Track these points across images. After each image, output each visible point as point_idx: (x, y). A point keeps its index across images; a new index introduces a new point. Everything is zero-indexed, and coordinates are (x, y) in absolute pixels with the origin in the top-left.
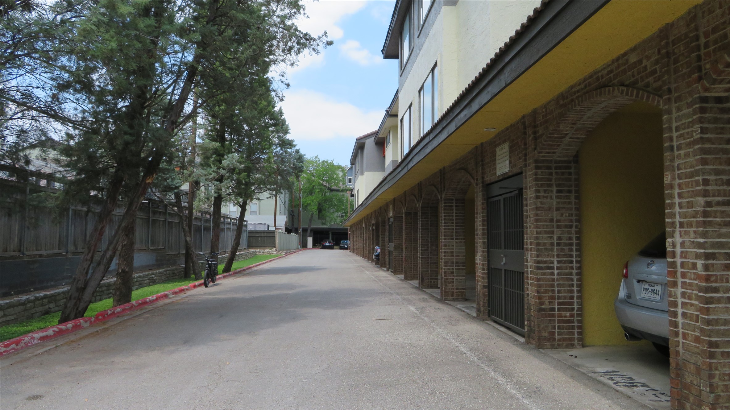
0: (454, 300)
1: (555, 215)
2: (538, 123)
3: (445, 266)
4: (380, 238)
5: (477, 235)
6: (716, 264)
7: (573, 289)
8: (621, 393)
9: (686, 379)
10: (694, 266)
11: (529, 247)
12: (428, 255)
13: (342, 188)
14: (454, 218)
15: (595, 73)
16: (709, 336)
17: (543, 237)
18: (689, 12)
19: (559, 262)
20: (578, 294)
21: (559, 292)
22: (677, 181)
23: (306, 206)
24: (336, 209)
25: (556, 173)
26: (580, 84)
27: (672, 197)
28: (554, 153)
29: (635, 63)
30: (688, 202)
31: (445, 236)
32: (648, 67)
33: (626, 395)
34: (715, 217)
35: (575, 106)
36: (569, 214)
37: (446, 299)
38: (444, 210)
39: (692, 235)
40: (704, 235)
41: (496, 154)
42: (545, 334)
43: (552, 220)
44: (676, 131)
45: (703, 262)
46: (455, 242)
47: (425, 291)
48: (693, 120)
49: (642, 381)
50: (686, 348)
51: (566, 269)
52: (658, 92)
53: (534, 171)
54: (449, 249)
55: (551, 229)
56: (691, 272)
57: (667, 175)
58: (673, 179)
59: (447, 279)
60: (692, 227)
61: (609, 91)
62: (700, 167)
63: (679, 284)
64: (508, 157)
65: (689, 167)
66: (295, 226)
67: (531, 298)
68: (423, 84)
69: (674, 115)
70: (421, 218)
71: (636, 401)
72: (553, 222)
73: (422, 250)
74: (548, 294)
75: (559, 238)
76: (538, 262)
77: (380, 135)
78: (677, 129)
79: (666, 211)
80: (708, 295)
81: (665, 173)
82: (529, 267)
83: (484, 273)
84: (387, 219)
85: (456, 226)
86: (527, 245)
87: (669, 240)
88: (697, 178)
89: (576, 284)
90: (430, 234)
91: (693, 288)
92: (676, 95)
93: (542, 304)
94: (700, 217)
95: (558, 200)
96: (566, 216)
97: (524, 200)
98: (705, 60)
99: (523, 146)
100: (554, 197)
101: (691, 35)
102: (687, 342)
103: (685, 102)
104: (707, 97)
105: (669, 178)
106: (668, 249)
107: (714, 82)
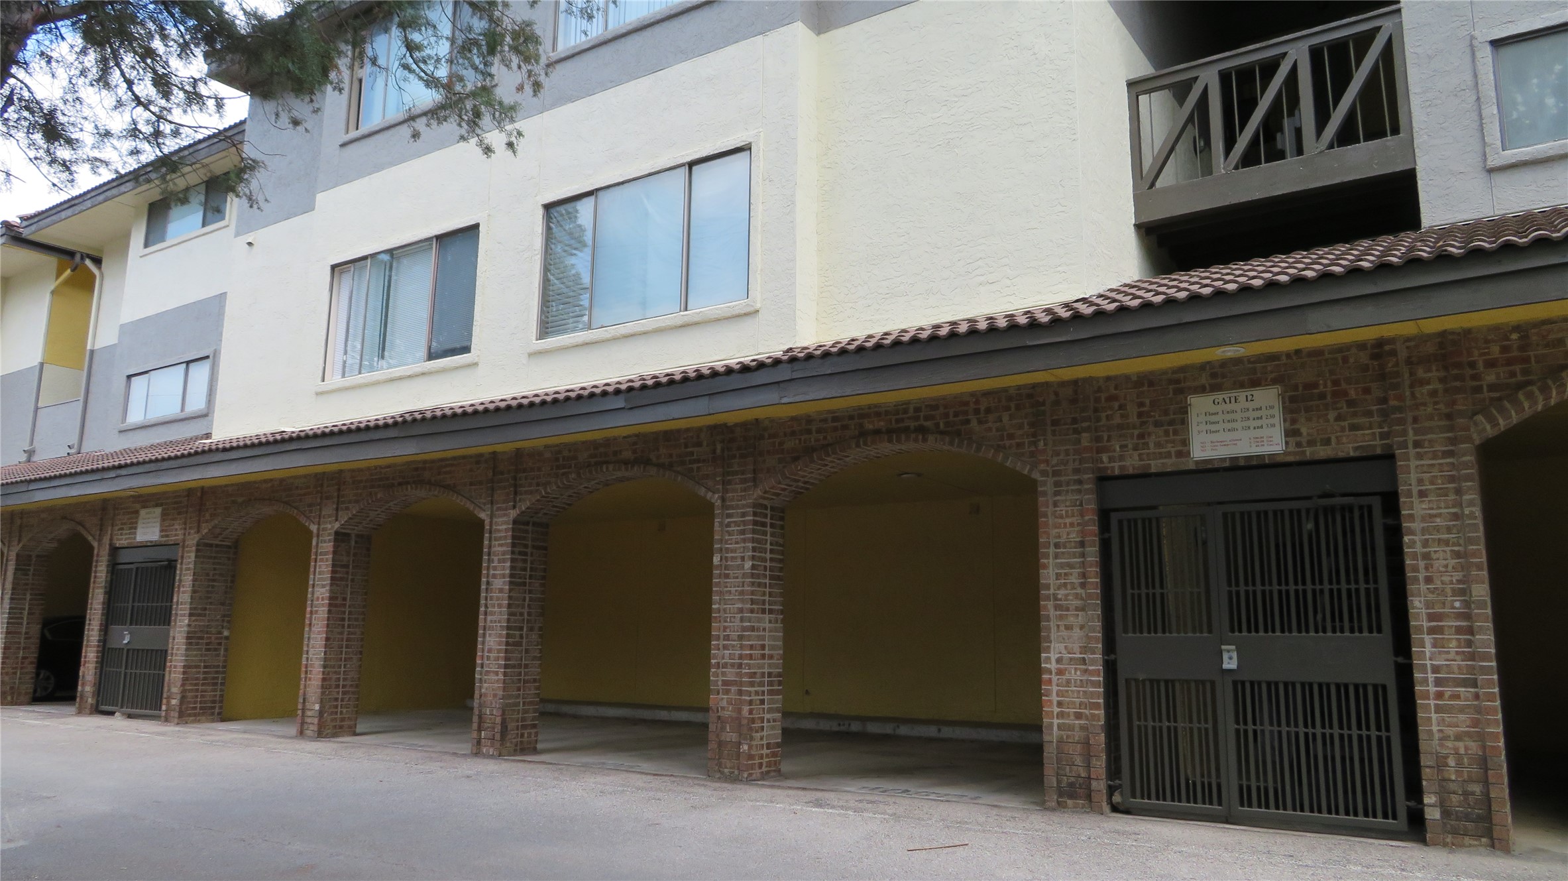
0: (763, 777)
3: (751, 685)
11: (1426, 624)
12: (522, 659)
31: (752, 602)
37: (750, 777)
38: (753, 531)
41: (1184, 408)
64: (1275, 421)
68: (598, 190)
86: (1420, 620)
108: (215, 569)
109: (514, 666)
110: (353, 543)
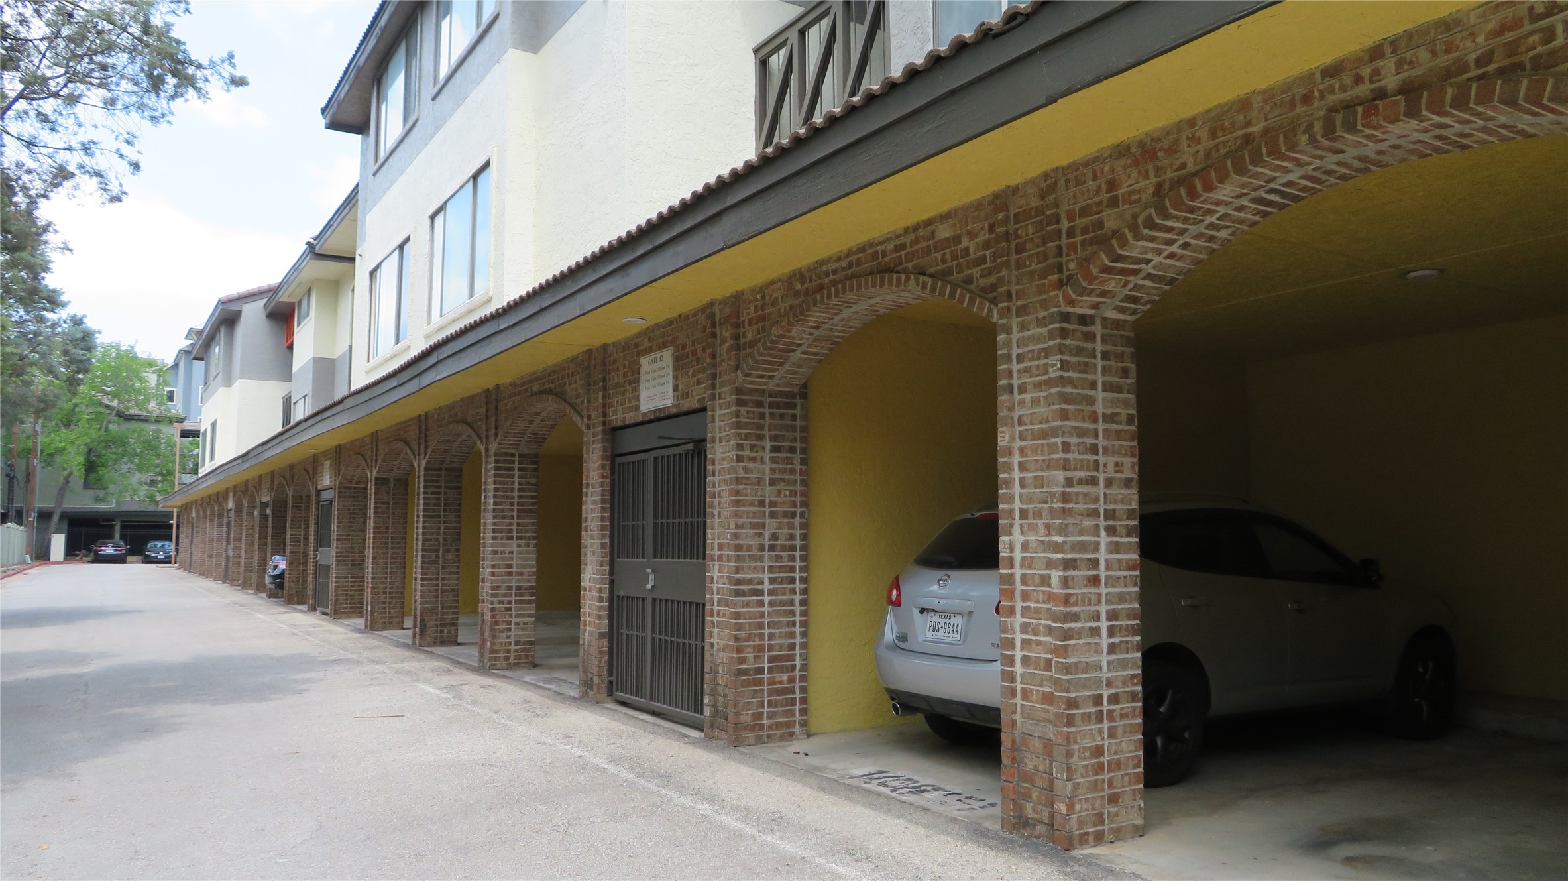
0: (509, 667)
1: (768, 493)
2: (745, 318)
3: (493, 595)
4: (288, 536)
5: (586, 531)
6: (1077, 576)
7: (794, 629)
8: (911, 804)
9: (1026, 764)
10: (1045, 581)
11: (717, 553)
12: (438, 574)
13: (155, 414)
14: (516, 494)
15: (871, 244)
16: (1067, 692)
17: (746, 533)
18: (1046, 176)
19: (772, 581)
20: (802, 638)
21: (771, 637)
22: (1018, 444)
23: (51, 455)
24: (136, 465)
25: (771, 414)
26: (839, 259)
27: (1009, 467)
28: (771, 377)
29: (948, 239)
30: (1036, 478)
31: (494, 531)
32: (971, 250)
33: (920, 807)
34: (1076, 503)
35: (829, 298)
36: (791, 491)
37: (493, 666)
38: (495, 475)
39: (1042, 530)
40: (1063, 530)
41: (639, 368)
42: (746, 718)
43: (762, 503)
44: (1018, 362)
45: (1061, 573)
46: (515, 545)
47: (431, 652)
48: (1049, 347)
49: (930, 781)
50: (1027, 714)
51: (784, 594)
52: (990, 294)
53: (733, 408)
54: (503, 559)
55: (760, 518)
56: (1038, 591)
57: (1004, 432)
58: (1012, 439)
59: (497, 623)
60: (1041, 517)
61: (899, 280)
62: (1060, 423)
63: (1018, 611)
64: (670, 378)
65: (1037, 422)
66: (17, 504)
67: (719, 650)
68: (445, 203)
69: (1015, 336)
70: (425, 493)
71: (939, 815)
72: (765, 507)
73: (423, 562)
74: (754, 641)
75: (774, 537)
76: (739, 582)
77: (284, 297)
78: (1020, 359)
79: (1000, 491)
80: (1066, 626)
81: (999, 430)
82: (715, 593)
83: (602, 606)
84: (313, 493)
85: (519, 511)
86: (713, 549)
87: (1004, 540)
88: (1053, 440)
89: (800, 621)
90: (442, 529)
91: (1041, 616)
92: (1019, 303)
93: (742, 660)
94: (1057, 502)
95: (774, 466)
96: (785, 496)
97: (708, 462)
98: (1067, 255)
99: (708, 360)
100: (767, 459)
101: (1049, 213)
102: (1030, 704)
103: (1034, 316)
104: (1068, 313)
105: (1007, 438)
106: (1001, 554)
107: (1083, 292)
108: (354, 505)
109: (430, 579)
110: (392, 485)
